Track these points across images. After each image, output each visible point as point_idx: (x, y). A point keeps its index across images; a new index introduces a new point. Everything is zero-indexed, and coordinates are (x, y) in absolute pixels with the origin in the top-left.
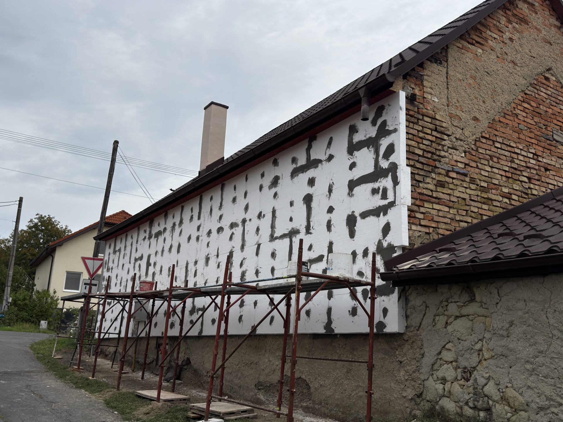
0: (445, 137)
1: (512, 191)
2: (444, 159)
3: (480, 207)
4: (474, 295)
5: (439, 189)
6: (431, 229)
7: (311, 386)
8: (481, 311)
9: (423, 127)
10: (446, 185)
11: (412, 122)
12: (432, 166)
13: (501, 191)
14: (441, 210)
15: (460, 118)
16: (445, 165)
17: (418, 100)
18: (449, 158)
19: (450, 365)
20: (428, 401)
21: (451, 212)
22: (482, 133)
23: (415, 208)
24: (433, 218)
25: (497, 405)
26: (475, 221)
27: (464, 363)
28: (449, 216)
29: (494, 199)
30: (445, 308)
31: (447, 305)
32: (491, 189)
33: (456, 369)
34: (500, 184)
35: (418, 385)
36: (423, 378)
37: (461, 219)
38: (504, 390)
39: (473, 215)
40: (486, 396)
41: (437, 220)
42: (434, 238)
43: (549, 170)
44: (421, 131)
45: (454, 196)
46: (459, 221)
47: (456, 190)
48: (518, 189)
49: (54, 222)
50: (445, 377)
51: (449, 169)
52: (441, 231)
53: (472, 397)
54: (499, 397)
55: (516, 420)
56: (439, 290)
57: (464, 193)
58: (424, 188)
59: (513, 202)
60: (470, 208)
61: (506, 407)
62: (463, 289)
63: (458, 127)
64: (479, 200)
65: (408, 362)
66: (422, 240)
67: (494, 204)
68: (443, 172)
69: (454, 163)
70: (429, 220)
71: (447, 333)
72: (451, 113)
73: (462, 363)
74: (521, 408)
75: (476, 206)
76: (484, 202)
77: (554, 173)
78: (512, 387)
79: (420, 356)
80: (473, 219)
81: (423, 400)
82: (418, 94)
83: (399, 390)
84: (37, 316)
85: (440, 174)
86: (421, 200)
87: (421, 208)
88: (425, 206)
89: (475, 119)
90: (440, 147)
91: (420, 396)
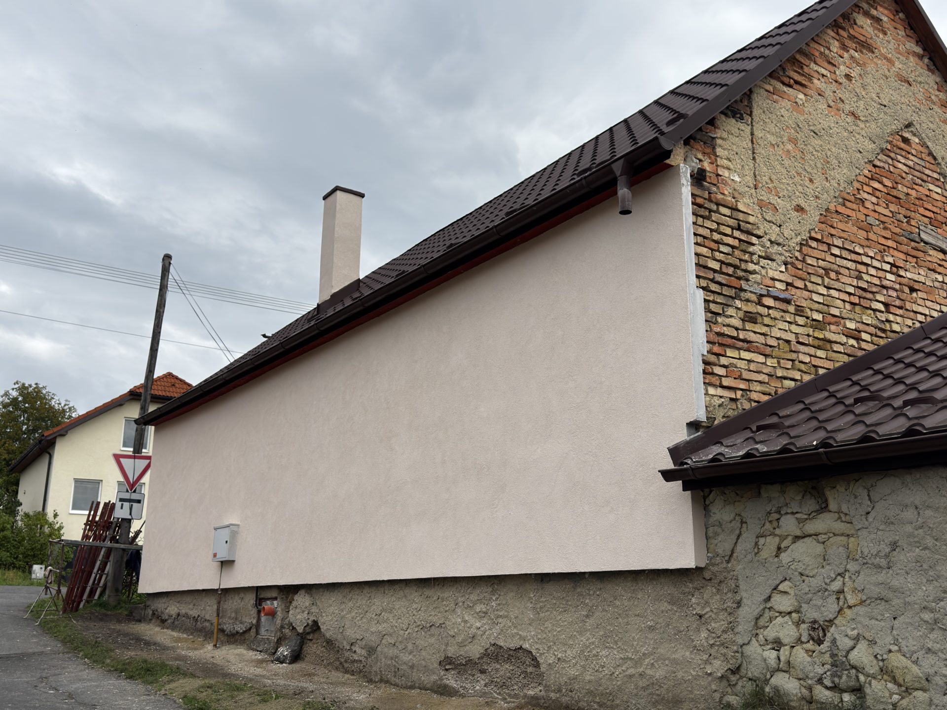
0: (754, 240)
1: (861, 327)
2: (754, 276)
3: (814, 354)
4: (826, 501)
5: (748, 326)
6: (739, 393)
7: (541, 661)
8: (839, 526)
9: (718, 224)
10: (759, 319)
11: (701, 216)
12: (736, 288)
13: (845, 326)
14: (753, 361)
15: (775, 207)
16: (756, 285)
17: (708, 180)
18: (761, 275)
19: (787, 617)
20: (750, 679)
21: (768, 364)
22: (810, 233)
23: (713, 358)
24: (741, 373)
25: (874, 682)
26: (807, 378)
27: (810, 613)
28: (766, 370)
29: (834, 340)
30: (775, 524)
31: (779, 519)
32: (829, 324)
33: (797, 624)
34: (843, 315)
35: (733, 654)
36: (741, 642)
37: (785, 375)
38: (885, 656)
39: (803, 367)
40: (853, 667)
41: (748, 378)
42: (744, 408)
43: (916, 290)
44: (716, 231)
45: (771, 337)
46: (781, 377)
47: (774, 326)
48: (870, 322)
49: (45, 395)
50: (779, 638)
51: (763, 293)
52: (754, 396)
53: (828, 670)
54: (877, 668)
55: (908, 705)
56: (764, 494)
57: (786, 331)
58: (724, 325)
59: (864, 345)
60: (798, 357)
61: (890, 685)
62: (806, 491)
63: (773, 223)
64: (811, 343)
65: (713, 616)
66: (726, 411)
67: (835, 349)
68: (754, 298)
69: (770, 283)
70: (735, 378)
71: (781, 565)
72: (762, 200)
73: (808, 615)
74: (917, 685)
75: (806, 352)
76: (819, 346)
77: (924, 296)
78: (900, 651)
79: (735, 605)
80: (803, 375)
81: (741, 677)
82: (708, 169)
83: (700, 662)
84: (25, 557)
85: (748, 300)
86: (721, 345)
87: (721, 358)
88: (728, 355)
89: (799, 209)
90: (747, 257)
91: (736, 671)
